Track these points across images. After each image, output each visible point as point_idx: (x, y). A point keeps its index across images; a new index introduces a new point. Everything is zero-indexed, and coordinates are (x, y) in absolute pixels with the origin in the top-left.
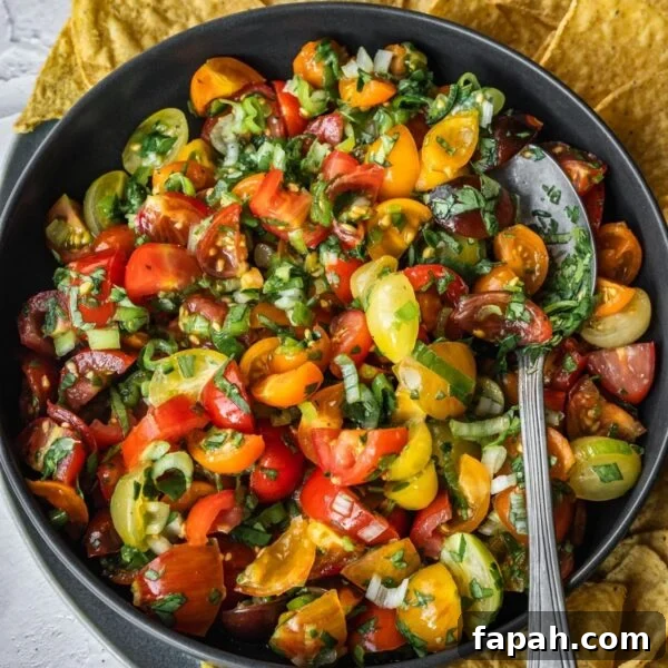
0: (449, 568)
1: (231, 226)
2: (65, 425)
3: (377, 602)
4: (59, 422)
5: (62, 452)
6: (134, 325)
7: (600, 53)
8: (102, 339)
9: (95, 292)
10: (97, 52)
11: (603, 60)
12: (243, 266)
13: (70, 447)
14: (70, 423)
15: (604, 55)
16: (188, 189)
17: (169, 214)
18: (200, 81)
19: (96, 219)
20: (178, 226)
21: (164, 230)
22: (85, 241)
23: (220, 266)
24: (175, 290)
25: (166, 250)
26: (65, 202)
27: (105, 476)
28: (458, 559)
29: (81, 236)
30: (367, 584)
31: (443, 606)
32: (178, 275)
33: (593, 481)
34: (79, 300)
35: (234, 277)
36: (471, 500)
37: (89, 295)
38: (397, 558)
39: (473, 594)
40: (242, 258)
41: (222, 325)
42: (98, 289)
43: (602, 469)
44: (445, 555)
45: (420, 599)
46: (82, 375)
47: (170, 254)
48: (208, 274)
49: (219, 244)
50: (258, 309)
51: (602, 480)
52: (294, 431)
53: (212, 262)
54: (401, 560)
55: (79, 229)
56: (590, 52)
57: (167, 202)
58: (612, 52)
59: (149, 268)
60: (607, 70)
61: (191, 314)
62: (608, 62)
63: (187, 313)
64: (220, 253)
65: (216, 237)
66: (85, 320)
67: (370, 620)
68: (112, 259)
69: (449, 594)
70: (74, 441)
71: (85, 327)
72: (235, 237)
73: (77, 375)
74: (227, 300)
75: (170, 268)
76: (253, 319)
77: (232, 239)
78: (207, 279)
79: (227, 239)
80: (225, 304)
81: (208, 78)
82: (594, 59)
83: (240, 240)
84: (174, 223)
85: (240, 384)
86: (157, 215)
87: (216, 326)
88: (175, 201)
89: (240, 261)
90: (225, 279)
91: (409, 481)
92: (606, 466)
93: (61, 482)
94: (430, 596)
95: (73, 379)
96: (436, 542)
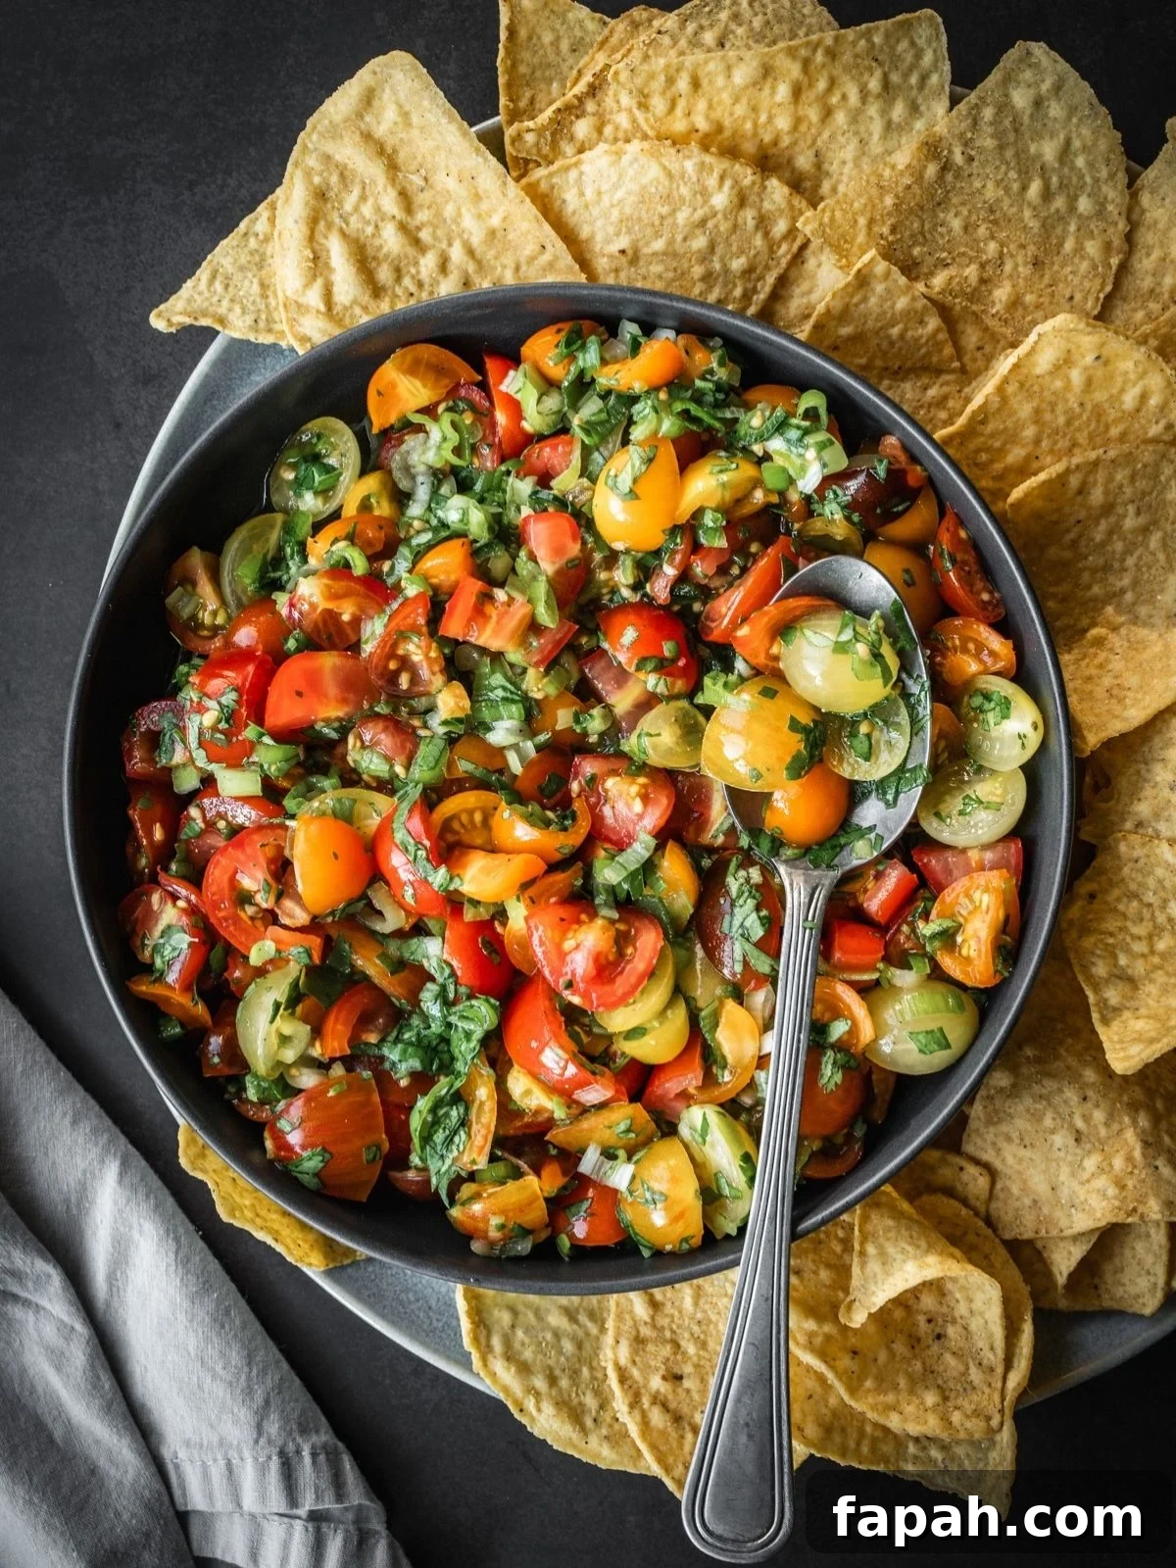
0: (687, 1147)
1: (415, 630)
2: (181, 904)
3: (593, 1177)
4: (175, 897)
5: (174, 949)
6: (278, 769)
7: (1060, 409)
8: (236, 783)
9: (223, 725)
10: (307, 285)
11: (1061, 420)
12: (438, 680)
13: (185, 946)
14: (188, 901)
15: (1066, 412)
16: (359, 565)
17: (330, 605)
18: (379, 393)
19: (233, 592)
20: (346, 617)
21: (325, 623)
22: (220, 620)
23: (404, 681)
24: (339, 719)
25: (329, 661)
26: (196, 559)
27: (237, 974)
28: (700, 1140)
29: (215, 614)
30: (583, 1151)
31: (677, 1209)
32: (344, 701)
33: (908, 1051)
34: (201, 733)
35: (427, 694)
36: (730, 1059)
37: (214, 729)
38: (622, 1127)
39: (719, 1187)
40: (437, 668)
41: (407, 768)
42: (227, 721)
43: (921, 1037)
44: (684, 1130)
45: (648, 1195)
46: (210, 825)
47: (335, 669)
48: (388, 695)
49: (400, 652)
50: (459, 747)
51: (921, 1051)
52: (499, 929)
53: (392, 678)
54: (628, 1130)
55: (212, 604)
56: (1044, 405)
57: (328, 587)
58: (1078, 410)
59: (299, 694)
60: (1065, 435)
61: (363, 747)
62: (1068, 423)
63: (358, 744)
64: (405, 663)
65: (395, 646)
66: (210, 760)
67: (582, 1201)
68: (251, 669)
69: (688, 1192)
70: (187, 939)
71: (213, 767)
72: (423, 644)
73: (202, 825)
74: (416, 723)
75: (332, 690)
76: (451, 765)
77: (418, 647)
78: (387, 703)
79: (411, 647)
80: (414, 729)
81: (393, 385)
82: (1047, 416)
83: (429, 648)
84: (341, 614)
85: (427, 843)
86: (313, 606)
87: (399, 770)
88: (340, 585)
89: (434, 674)
90: (413, 698)
91: (648, 1026)
92: (927, 1032)
93: (169, 987)
94: (661, 1193)
95: (197, 829)
96: (679, 1105)
